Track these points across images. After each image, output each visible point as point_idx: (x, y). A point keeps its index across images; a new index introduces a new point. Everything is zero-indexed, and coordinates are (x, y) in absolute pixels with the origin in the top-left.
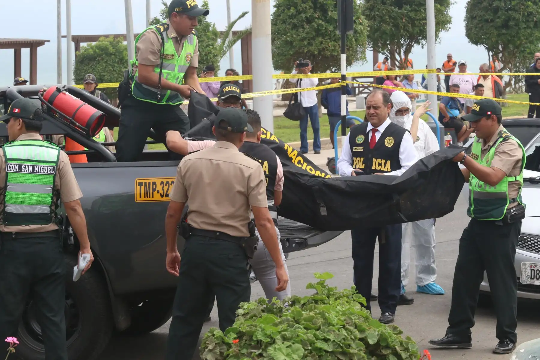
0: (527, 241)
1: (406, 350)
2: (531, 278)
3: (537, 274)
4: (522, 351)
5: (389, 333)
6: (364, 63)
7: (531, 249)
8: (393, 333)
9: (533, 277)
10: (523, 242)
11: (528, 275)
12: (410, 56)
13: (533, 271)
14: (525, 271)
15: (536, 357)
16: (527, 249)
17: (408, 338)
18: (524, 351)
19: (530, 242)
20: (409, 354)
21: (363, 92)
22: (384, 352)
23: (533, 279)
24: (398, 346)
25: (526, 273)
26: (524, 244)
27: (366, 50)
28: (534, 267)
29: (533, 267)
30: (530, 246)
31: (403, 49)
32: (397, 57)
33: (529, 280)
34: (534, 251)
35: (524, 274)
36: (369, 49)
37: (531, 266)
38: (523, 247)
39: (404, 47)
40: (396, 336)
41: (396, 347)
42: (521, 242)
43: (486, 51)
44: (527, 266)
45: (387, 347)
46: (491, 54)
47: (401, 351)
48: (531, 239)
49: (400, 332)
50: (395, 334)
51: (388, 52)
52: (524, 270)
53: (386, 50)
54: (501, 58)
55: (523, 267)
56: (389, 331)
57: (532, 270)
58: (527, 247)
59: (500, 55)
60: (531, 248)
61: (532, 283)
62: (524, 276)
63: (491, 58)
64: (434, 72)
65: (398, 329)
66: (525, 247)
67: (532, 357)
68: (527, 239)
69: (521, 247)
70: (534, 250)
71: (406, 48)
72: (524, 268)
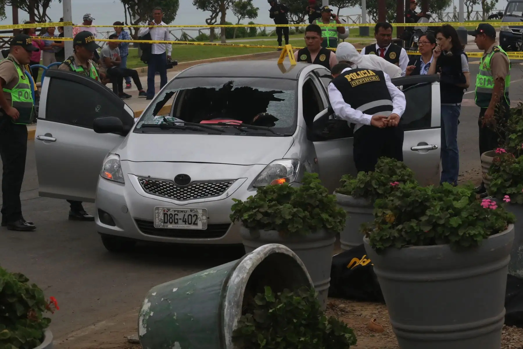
0: (159, 186)
1: (33, 297)
2: (165, 222)
3: (170, 218)
4: (154, 294)
5: (14, 281)
6: (4, 18)
7: (164, 194)
8: (19, 281)
9: (166, 221)
10: (156, 187)
11: (161, 219)
12: (48, 10)
13: (166, 216)
14: (159, 216)
15: (168, 300)
16: (159, 193)
17: (34, 286)
18: (156, 294)
19: (162, 186)
20: (35, 301)
21: (4, 46)
22: (11, 300)
23: (167, 223)
24: (24, 295)
25: (160, 217)
26: (156, 188)
27: (6, 6)
28: (167, 212)
29: (165, 211)
30: (162, 191)
31: (41, 3)
32: (36, 12)
33: (162, 224)
34: (166, 196)
35: (157, 219)
36: (7, 4)
37: (164, 210)
38: (155, 192)
39: (42, 2)
40: (22, 284)
41: (22, 295)
42: (153, 187)
43: (122, 4)
44: (160, 211)
45: (13, 295)
46: (127, 6)
47: (27, 298)
48: (164, 184)
49: (27, 280)
50: (21, 282)
51: (26, 7)
52: (157, 215)
53: (25, 5)
54: (137, 10)
55: (156, 212)
56: (14, 279)
57: (165, 214)
58: (159, 192)
59: (136, 7)
60: (163, 192)
61: (166, 227)
62: (158, 220)
63: (127, 10)
64: (70, 25)
65: (24, 277)
66: (157, 191)
67: (164, 300)
68: (159, 184)
69: (153, 192)
70: (167, 194)
71: (43, 3)
72: (158, 213)
